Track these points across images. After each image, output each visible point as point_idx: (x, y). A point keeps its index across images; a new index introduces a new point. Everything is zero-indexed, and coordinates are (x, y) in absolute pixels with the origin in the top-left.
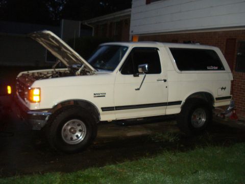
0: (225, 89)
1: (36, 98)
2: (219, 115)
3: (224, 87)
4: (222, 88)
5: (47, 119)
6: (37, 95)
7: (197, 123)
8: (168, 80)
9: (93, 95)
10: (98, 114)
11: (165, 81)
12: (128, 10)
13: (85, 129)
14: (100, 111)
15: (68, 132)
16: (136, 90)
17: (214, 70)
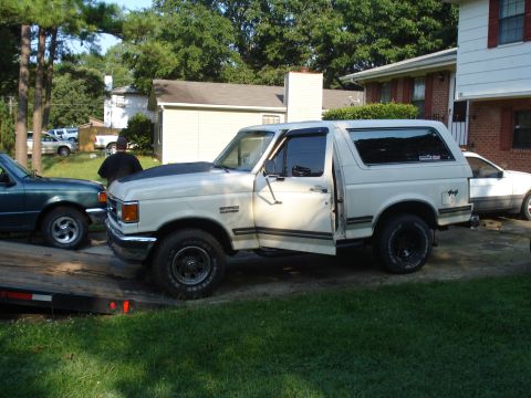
0: (456, 193)
4: (450, 192)
8: (346, 181)
17: (433, 161)
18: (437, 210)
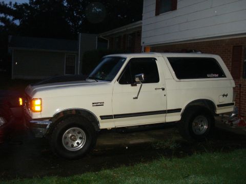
0: (227, 95)
1: (37, 108)
2: (227, 123)
3: (225, 94)
4: (224, 95)
5: (48, 127)
6: (38, 105)
7: (199, 130)
8: (167, 88)
9: (92, 105)
10: (97, 123)
11: (163, 89)
12: (139, 22)
13: (85, 137)
14: (99, 119)
15: (69, 139)
16: (134, 98)
17: (214, 77)
18: (216, 105)
